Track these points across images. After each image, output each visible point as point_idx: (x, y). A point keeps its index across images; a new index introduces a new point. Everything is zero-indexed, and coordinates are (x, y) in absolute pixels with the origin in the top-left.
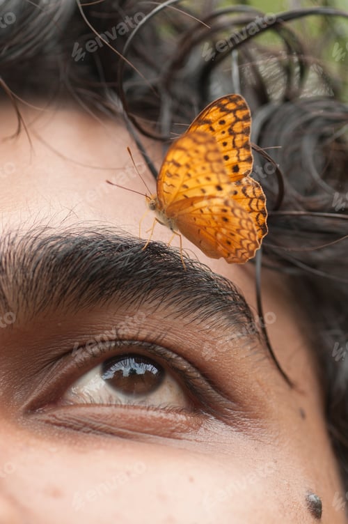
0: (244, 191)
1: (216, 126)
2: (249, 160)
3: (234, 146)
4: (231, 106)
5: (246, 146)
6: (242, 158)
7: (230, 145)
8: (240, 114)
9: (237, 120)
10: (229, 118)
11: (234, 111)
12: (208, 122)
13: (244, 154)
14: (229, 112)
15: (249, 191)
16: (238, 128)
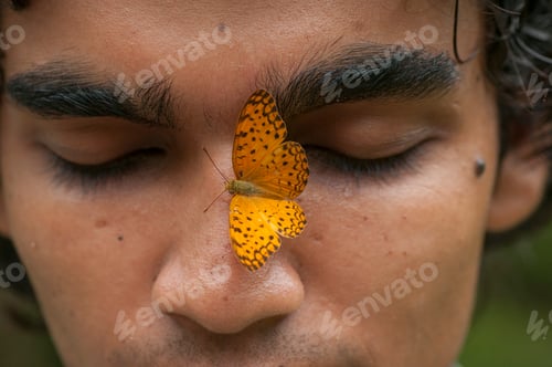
0: (290, 152)
1: (253, 116)
2: (282, 126)
3: (270, 122)
4: (259, 98)
5: (277, 119)
6: (277, 126)
7: (267, 123)
8: (266, 101)
9: (266, 105)
10: (260, 106)
11: (261, 101)
12: (248, 116)
13: (278, 124)
14: (258, 103)
15: (293, 151)
16: (268, 110)
